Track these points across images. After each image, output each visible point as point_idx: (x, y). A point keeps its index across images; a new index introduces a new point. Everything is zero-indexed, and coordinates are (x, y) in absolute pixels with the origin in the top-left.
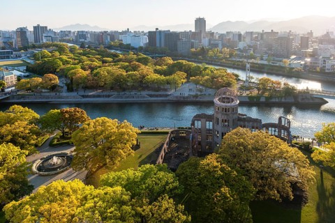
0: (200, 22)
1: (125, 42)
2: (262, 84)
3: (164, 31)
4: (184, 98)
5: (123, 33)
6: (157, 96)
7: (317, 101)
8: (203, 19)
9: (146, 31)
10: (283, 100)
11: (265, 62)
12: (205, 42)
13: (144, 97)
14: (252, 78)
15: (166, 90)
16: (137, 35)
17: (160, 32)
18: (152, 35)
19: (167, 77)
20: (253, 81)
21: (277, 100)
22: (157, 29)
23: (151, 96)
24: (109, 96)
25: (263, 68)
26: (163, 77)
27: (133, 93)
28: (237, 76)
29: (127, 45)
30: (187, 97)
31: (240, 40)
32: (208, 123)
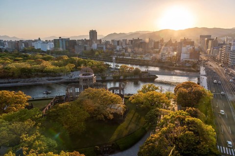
0: (93, 33)
1: (36, 48)
2: (122, 69)
3: (65, 39)
4: (72, 80)
5: (36, 41)
6: (54, 80)
7: (152, 77)
8: (95, 31)
9: (52, 39)
10: (133, 77)
11: (130, 58)
13: (44, 81)
14: (118, 66)
15: (60, 76)
16: (47, 42)
17: (62, 39)
18: (55, 41)
19: (61, 68)
20: (119, 68)
21: (130, 78)
22: (60, 37)
23: (49, 80)
24: (17, 82)
25: (128, 61)
26: (58, 68)
27: (36, 79)
28: (109, 65)
29: (38, 49)
30: (74, 79)
31: (118, 45)
32: (76, 89)
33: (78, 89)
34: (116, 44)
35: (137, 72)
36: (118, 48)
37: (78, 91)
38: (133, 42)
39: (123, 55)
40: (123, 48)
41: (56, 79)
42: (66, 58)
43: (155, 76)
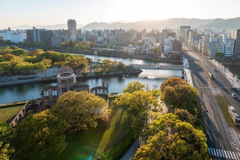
0: (72, 23)
1: (5, 39)
2: (104, 63)
3: (40, 30)
4: (48, 78)
5: (5, 31)
6: (26, 79)
8: (74, 20)
9: (24, 29)
10: (117, 73)
11: (113, 50)
12: (73, 37)
13: (14, 81)
14: (100, 60)
16: (18, 32)
17: (37, 30)
18: (29, 33)
19: (35, 64)
20: (101, 62)
21: (113, 73)
22: (34, 28)
23: (20, 79)
25: (111, 54)
26: (31, 64)
27: (4, 78)
28: (89, 60)
29: (7, 41)
30: (51, 77)
31: (100, 35)
32: (53, 92)
33: (56, 91)
34: (97, 34)
35: (121, 66)
36: (99, 39)
37: (56, 94)
38: (116, 32)
39: (106, 47)
40: (105, 39)
41: (29, 78)
42: (41, 52)
43: (140, 70)
